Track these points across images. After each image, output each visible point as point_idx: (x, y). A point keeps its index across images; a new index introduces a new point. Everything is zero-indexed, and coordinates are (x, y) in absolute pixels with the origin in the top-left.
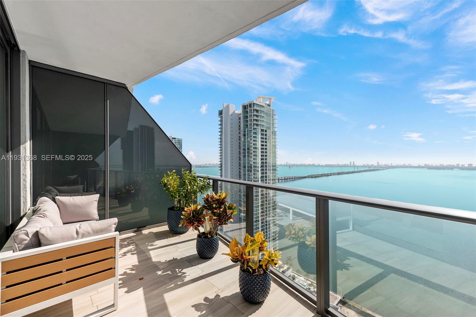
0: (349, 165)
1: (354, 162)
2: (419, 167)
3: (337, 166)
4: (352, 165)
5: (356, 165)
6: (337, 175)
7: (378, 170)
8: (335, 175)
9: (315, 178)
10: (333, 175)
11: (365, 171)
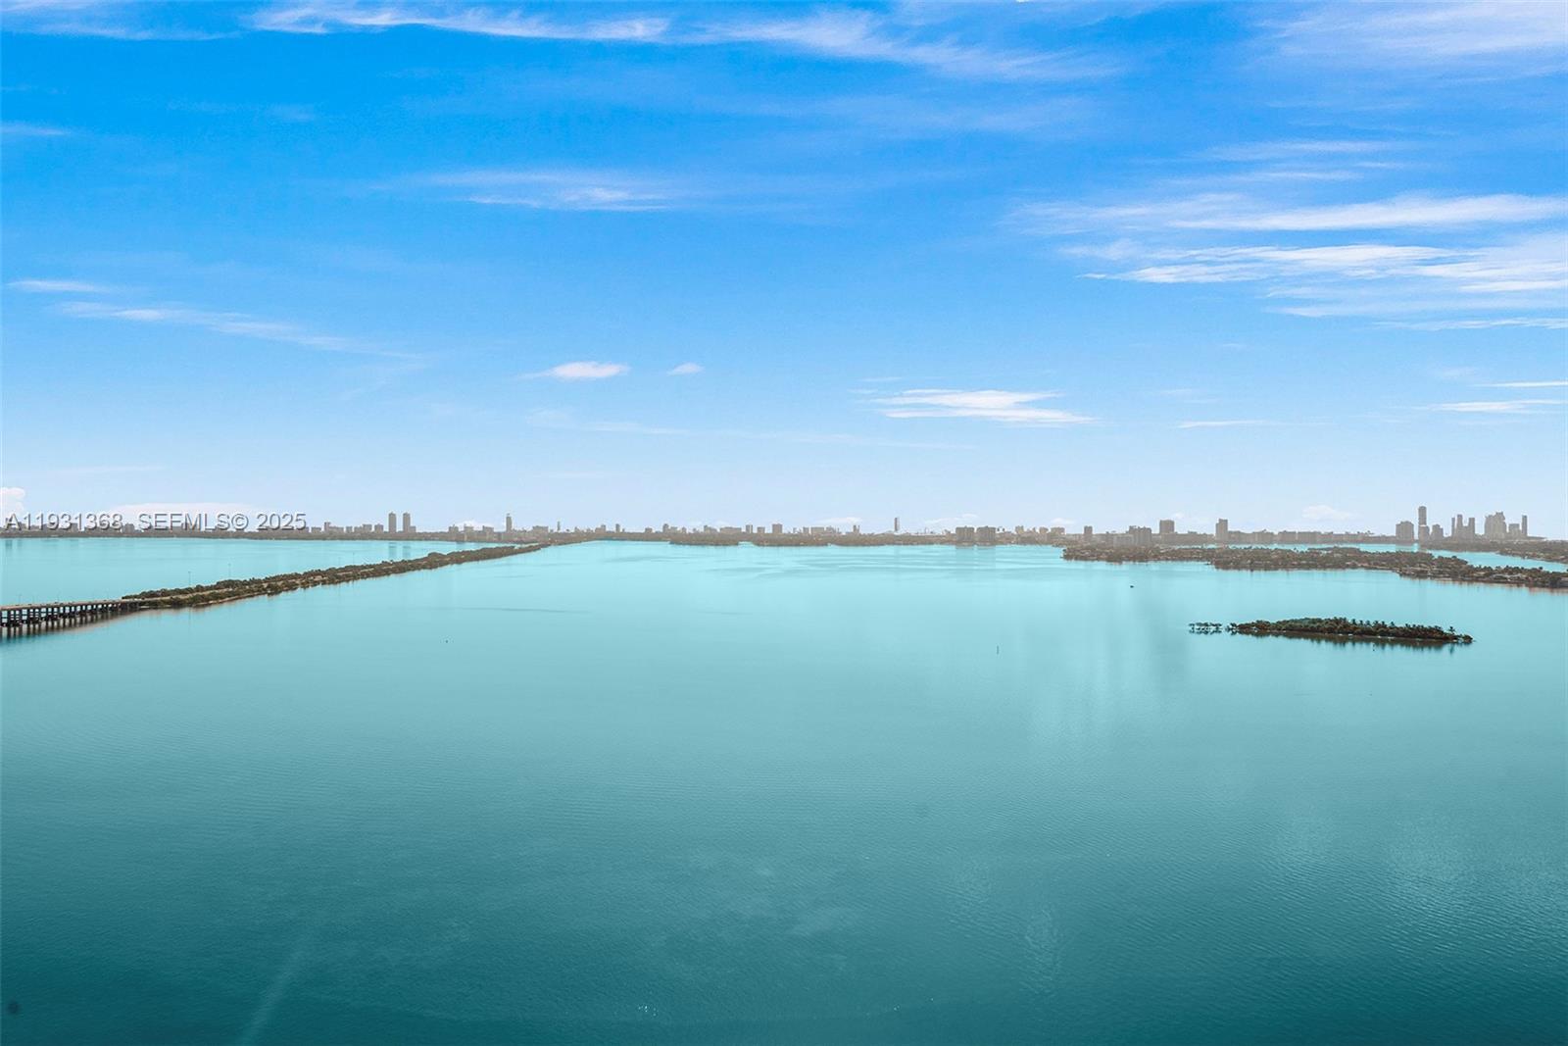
0: (386, 529)
1: (406, 517)
2: (648, 536)
3: (323, 537)
4: (399, 528)
5: (418, 531)
6: (324, 582)
7: (511, 552)
8: (315, 584)
9: (198, 607)
10: (305, 586)
11: (458, 559)
